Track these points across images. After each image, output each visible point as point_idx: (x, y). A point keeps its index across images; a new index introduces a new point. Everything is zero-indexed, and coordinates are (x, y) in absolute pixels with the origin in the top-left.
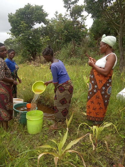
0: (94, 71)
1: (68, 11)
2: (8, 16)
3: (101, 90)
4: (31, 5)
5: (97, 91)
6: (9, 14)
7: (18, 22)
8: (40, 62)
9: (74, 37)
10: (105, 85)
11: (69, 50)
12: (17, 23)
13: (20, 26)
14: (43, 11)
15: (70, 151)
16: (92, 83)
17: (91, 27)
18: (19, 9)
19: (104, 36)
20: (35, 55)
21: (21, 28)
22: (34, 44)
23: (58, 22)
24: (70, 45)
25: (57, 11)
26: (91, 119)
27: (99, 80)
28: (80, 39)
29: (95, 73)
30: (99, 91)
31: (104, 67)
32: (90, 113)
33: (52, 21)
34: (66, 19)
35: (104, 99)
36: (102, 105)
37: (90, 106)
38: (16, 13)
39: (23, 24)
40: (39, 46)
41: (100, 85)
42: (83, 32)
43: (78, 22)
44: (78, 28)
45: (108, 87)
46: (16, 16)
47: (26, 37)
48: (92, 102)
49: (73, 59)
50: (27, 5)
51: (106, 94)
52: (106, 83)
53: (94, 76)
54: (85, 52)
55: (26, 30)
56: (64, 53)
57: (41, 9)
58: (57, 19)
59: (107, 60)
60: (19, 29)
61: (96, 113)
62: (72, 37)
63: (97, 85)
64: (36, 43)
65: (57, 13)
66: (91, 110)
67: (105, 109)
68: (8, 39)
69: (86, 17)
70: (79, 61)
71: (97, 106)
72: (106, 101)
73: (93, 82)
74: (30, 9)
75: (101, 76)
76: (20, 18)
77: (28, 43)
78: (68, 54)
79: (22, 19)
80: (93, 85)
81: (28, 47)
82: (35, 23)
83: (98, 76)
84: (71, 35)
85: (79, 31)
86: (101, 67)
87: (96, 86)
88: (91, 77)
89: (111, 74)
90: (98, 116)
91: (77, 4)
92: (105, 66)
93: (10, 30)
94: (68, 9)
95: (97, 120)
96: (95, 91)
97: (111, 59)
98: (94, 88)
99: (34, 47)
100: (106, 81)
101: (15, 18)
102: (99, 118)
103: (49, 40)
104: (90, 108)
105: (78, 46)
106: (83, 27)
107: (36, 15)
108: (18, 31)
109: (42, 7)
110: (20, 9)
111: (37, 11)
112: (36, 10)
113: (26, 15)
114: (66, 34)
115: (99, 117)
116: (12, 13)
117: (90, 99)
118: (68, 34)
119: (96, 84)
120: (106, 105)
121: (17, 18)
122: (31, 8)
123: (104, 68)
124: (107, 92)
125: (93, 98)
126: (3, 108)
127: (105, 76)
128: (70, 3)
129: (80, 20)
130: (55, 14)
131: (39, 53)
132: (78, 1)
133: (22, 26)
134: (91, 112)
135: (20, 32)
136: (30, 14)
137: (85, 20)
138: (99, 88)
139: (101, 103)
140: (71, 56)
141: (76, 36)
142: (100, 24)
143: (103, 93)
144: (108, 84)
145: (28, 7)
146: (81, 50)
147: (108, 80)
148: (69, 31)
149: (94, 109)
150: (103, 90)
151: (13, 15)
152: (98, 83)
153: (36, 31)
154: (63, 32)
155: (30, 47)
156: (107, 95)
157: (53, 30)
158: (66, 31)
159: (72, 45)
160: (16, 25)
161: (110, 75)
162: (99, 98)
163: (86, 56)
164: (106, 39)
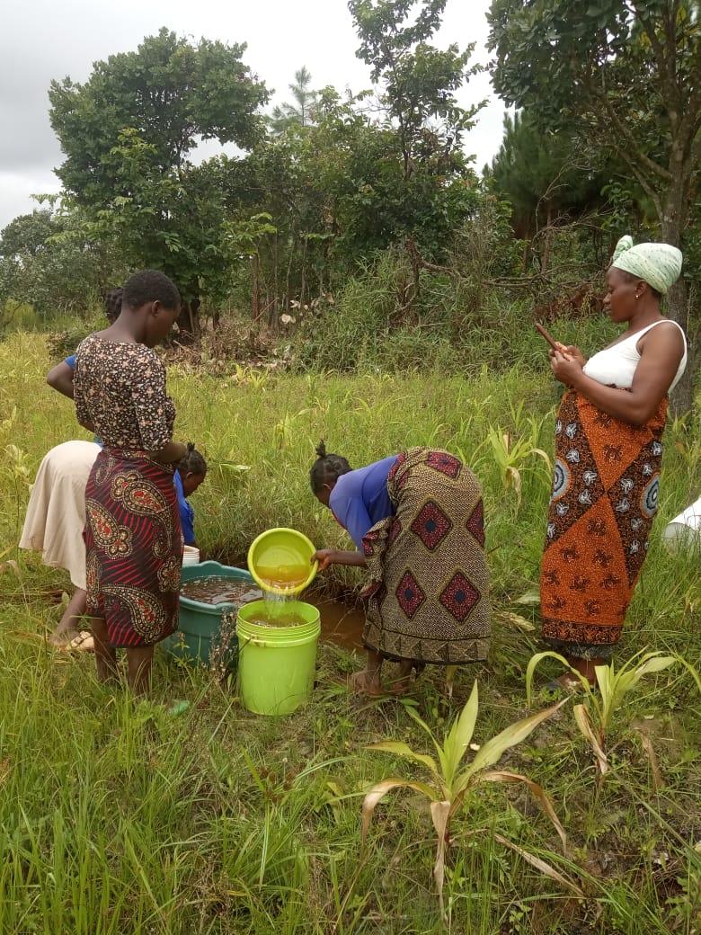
0: (580, 402)
1: (381, 79)
2: (51, 94)
3: (616, 494)
4: (178, 38)
5: (595, 499)
6: (54, 83)
7: (105, 129)
8: (227, 352)
9: (410, 222)
10: (633, 472)
11: (384, 290)
12: (96, 134)
13: (114, 150)
14: (247, 75)
15: (494, 777)
16: (570, 463)
17: (490, 166)
18: (111, 59)
19: (626, 245)
20: (195, 313)
21: (119, 165)
22: (191, 253)
23: (315, 130)
24: (391, 265)
25: (303, 71)
26: (563, 634)
27: (607, 447)
28: (439, 229)
29: (587, 416)
30: (605, 500)
31: (628, 383)
32: (558, 605)
33: (277, 127)
34: (359, 121)
35: (628, 535)
36: (618, 567)
38: (95, 78)
39: (132, 142)
40: (218, 263)
41: (609, 470)
42: (455, 194)
43: (430, 137)
44: (430, 172)
45: (648, 477)
46: (94, 95)
47: (147, 214)
48: (571, 552)
49: (407, 337)
50: (156, 35)
51: (635, 512)
52: (641, 460)
53: (580, 429)
54: (474, 302)
55: (143, 174)
56: (355, 303)
57: (232, 63)
58: (307, 114)
59: (641, 350)
60: (106, 167)
61: (586, 604)
62: (399, 220)
63: (595, 470)
64: (199, 247)
65: (303, 77)
66: (564, 589)
67: (631, 584)
68: (27, 218)
69: (473, 112)
70: (445, 348)
71: (594, 571)
72: (635, 547)
73: (573, 455)
74: (171, 59)
75: (612, 424)
76: (113, 109)
77: (157, 245)
78: (378, 309)
79: (127, 113)
80: (576, 469)
82: (197, 138)
83: (600, 429)
84: (392, 208)
85: (434, 187)
86: (613, 386)
87: (589, 476)
88: (563, 432)
89: (659, 419)
90: (596, 619)
91: (428, 42)
92: (635, 381)
93: (57, 172)
94: (380, 65)
95: (589, 637)
96: (584, 498)
97: (663, 344)
98: (578, 485)
99: (190, 266)
100: (637, 451)
101: (90, 106)
102: (601, 629)
103: (273, 230)
104: (558, 583)
105: (431, 270)
106: (456, 163)
107: (203, 96)
108: (103, 178)
109: (239, 50)
110: (118, 62)
111: (212, 71)
112: (206, 69)
113: (146, 91)
114: (365, 201)
116: (74, 81)
117: (556, 536)
118: (375, 202)
119: (592, 466)
120: (634, 565)
121: (100, 105)
122: (178, 53)
123: (629, 390)
124: (643, 505)
125: (576, 536)
126: (144, 583)
127: (634, 426)
128: (389, 38)
129: (442, 130)
130: (296, 83)
131: (216, 300)
132: (433, 29)
133: (125, 151)
134: (565, 603)
135: (116, 187)
136: (170, 87)
137: (469, 126)
138: (607, 483)
139: (611, 557)
140: (396, 320)
141: (417, 213)
142: (541, 149)
143: (624, 507)
144: (646, 467)
145: (161, 48)
146: (450, 289)
147: (649, 447)
148: (379, 183)
149: (577, 586)
150: (626, 496)
151: (76, 91)
152: (600, 461)
153: (201, 181)
154: (352, 190)
155: (168, 269)
156: (641, 517)
157: (287, 177)
158: (364, 188)
159: (399, 262)
160: (90, 143)
161: (656, 424)
162: (603, 534)
163: (477, 322)
164: (635, 258)
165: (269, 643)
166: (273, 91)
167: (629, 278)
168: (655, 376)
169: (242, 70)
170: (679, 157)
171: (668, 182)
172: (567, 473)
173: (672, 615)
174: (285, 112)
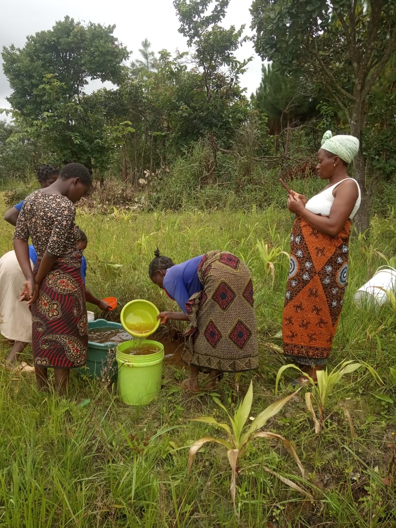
0: (303, 224)
1: (193, 45)
2: (3, 55)
3: (322, 274)
4: (75, 22)
5: (311, 277)
6: (5, 48)
7: (35, 75)
8: (109, 200)
9: (211, 125)
10: (332, 262)
11: (197, 164)
12: (30, 77)
13: (41, 86)
14: (116, 43)
15: (263, 435)
16: (298, 258)
17: (255, 94)
18: (37, 34)
19: (328, 136)
21: (44, 95)
22: (86, 144)
23: (156, 74)
24: (201, 150)
25: (146, 41)
26: (296, 352)
27: (317, 248)
28: (227, 129)
29: (306, 231)
30: (317, 277)
31: (328, 213)
32: (293, 336)
33: (134, 73)
34: (182, 68)
36: (326, 315)
37: (291, 318)
38: (28, 45)
39: (51, 82)
40: (102, 150)
41: (319, 261)
42: (236, 110)
43: (221, 78)
44: (222, 97)
45: (340, 265)
46: (29, 55)
47: (61, 123)
48: (299, 307)
49: (210, 190)
50: (63, 20)
51: (333, 284)
52: (336, 255)
53: (302, 239)
54: (247, 170)
55: (58, 99)
56: (181, 172)
57: (108, 36)
58: (150, 65)
59: (335, 195)
60: (37, 96)
61: (308, 335)
62: (205, 125)
63: (311, 261)
64: (91, 141)
65: (146, 44)
66: (296, 327)
67: (334, 324)
69: (245, 64)
70: (232, 196)
71: (312, 317)
72: (334, 304)
74: (71, 34)
75: (320, 235)
76: (40, 63)
77: (67, 140)
78: (194, 175)
79: (48, 65)
80: (301, 261)
81: (65, 152)
82: (88, 79)
83: (313, 239)
84: (200, 118)
85: (224, 106)
86: (320, 215)
87: (308, 265)
88: (294, 241)
89: (346, 233)
90: (314, 344)
91: (219, 24)
92: (331, 212)
93: (8, 99)
94: (192, 37)
95: (311, 354)
96: (305, 277)
98: (302, 270)
99: (86, 152)
100: (333, 250)
101: (27, 61)
102: (317, 349)
103: (133, 130)
104: (293, 324)
105: (223, 153)
106: (236, 92)
107: (91, 55)
108: (35, 102)
109: (111, 29)
110: (41, 36)
111: (96, 41)
112: (92, 40)
113: (58, 53)
114: (184, 115)
115: (316, 346)
116: (16, 47)
117: (291, 298)
118: (190, 114)
119: (309, 259)
120: (335, 313)
121: (32, 60)
122: (76, 30)
123: (328, 217)
124: (338, 280)
125: (302, 297)
126: (70, 331)
127: (332, 237)
128: (196, 22)
129: (228, 74)
130: (142, 48)
131: (101, 171)
132: (221, 17)
133: (48, 87)
134: (296, 335)
135: (43, 107)
136: (72, 50)
137: (243, 72)
138: (318, 268)
139: (321, 309)
140: (204, 181)
141: (214, 121)
142: (283, 84)
143: (327, 281)
144: (339, 259)
145: (66, 27)
146: (234, 163)
147: (340, 248)
148: (192, 104)
149: (303, 326)
150: (328, 275)
151: (18, 53)
152: (313, 256)
153: (90, 103)
154: (177, 108)
155: (74, 153)
156: (338, 287)
157: (141, 101)
158: (183, 106)
159: (205, 148)
160: (27, 82)
161: (344, 236)
162: (317, 296)
163: (250, 181)
164: (333, 144)
165: (135, 364)
166: (131, 52)
167: (330, 155)
168: (342, 209)
169: (113, 40)
170: (359, 87)
171: (353, 101)
172: (296, 263)
173: (360, 341)
174: (138, 64)
